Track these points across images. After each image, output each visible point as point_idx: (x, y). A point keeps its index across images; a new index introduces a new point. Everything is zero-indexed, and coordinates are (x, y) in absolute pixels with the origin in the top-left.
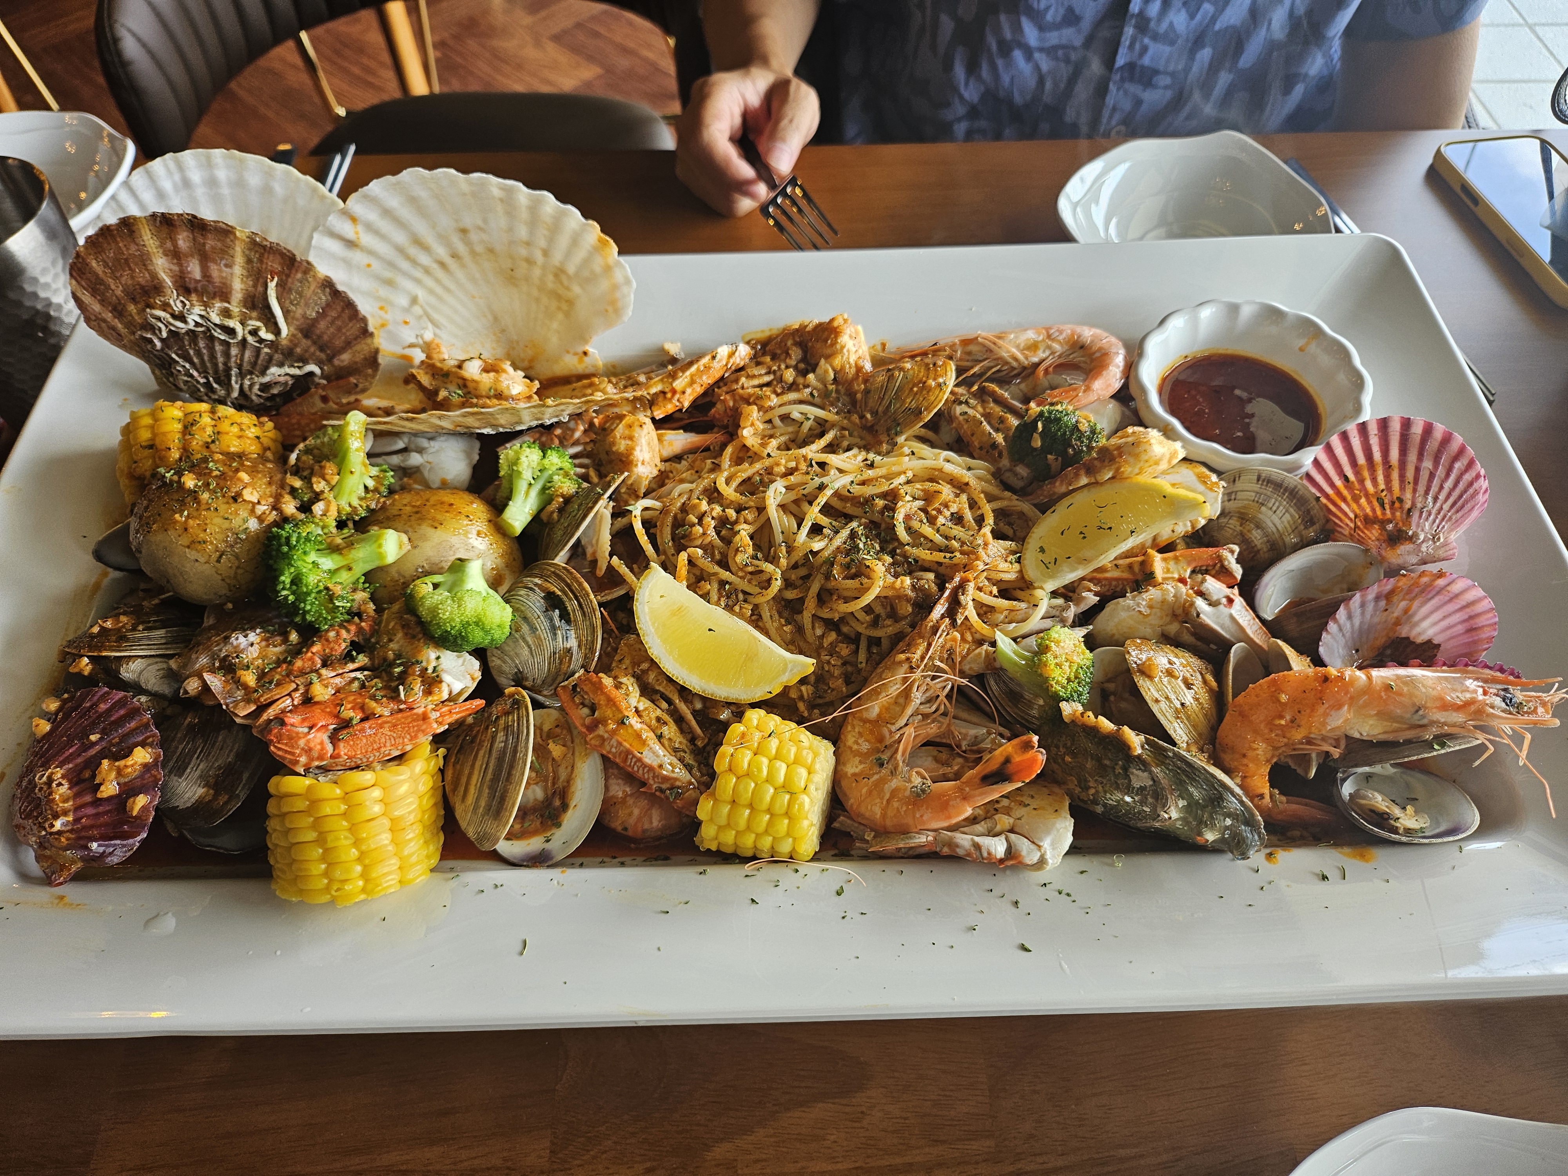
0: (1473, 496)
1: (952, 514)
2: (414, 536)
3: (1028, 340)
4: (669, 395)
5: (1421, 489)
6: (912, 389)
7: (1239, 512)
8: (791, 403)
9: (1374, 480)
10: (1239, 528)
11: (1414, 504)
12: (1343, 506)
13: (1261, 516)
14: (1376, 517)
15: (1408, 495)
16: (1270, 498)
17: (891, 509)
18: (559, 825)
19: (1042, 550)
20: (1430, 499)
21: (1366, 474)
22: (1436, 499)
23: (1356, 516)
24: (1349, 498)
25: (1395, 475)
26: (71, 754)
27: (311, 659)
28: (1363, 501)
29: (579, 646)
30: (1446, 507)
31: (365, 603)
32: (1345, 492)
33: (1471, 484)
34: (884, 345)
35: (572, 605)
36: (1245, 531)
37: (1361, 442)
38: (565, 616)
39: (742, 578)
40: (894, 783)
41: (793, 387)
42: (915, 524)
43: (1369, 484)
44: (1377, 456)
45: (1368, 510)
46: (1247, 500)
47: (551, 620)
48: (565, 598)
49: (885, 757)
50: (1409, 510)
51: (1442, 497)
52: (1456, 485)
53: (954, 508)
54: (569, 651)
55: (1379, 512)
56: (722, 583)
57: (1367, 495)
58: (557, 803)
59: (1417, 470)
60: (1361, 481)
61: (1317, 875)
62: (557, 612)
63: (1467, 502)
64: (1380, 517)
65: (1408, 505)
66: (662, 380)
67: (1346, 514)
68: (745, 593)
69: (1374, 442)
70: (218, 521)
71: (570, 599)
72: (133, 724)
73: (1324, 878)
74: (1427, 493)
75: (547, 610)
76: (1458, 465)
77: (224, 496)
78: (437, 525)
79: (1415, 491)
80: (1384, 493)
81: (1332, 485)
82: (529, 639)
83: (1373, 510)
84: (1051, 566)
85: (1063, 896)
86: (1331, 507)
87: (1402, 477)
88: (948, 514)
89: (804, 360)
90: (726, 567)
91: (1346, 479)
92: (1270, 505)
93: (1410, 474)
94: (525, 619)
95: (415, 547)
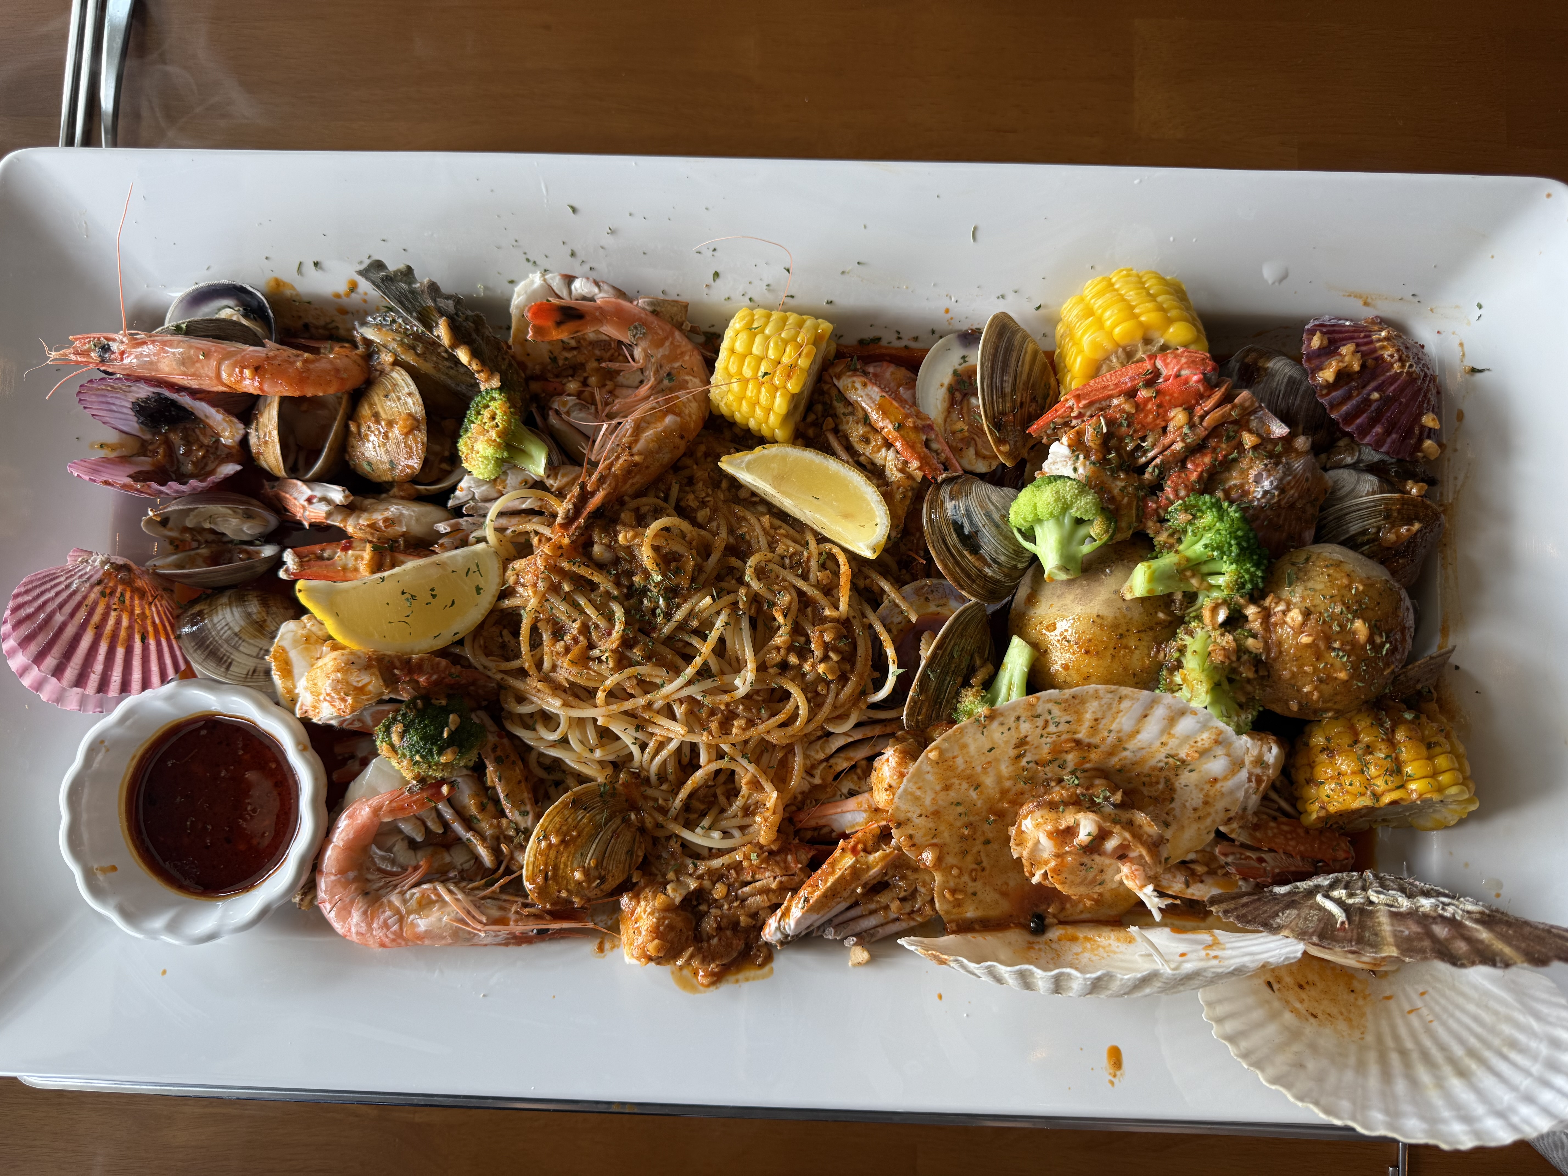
0: (31, 582)
1: (563, 640)
2: (1120, 603)
3: (427, 916)
4: (860, 846)
5: (78, 598)
6: (579, 835)
7: (263, 635)
8: (721, 853)
9: (118, 622)
10: (269, 619)
11: (92, 587)
12: (157, 621)
13: (242, 623)
14: (132, 591)
15: (93, 596)
16: (227, 641)
17: (627, 643)
18: (955, 372)
19: (478, 590)
20: (74, 586)
21: (123, 633)
22: (68, 586)
23: (150, 604)
24: (149, 622)
25: (96, 618)
26: (1391, 384)
27: (1197, 466)
28: (137, 611)
29: (943, 503)
30: (62, 579)
31: (1157, 533)
32: (150, 629)
33: (27, 592)
34: (601, 949)
35: (953, 539)
36: (264, 614)
37: (112, 671)
38: (958, 528)
39: (784, 580)
40: (660, 353)
41: (717, 876)
42: (603, 624)
43: (125, 622)
44: (103, 649)
45: (137, 602)
46: (249, 644)
47: (971, 523)
48: (959, 546)
49: (666, 382)
50: (99, 582)
51: (62, 586)
52: (43, 593)
53: (560, 646)
54: (952, 498)
55: (128, 595)
56: (805, 577)
57: (132, 613)
58: (958, 396)
59: (72, 615)
60: (130, 627)
61: (321, 268)
62: (966, 531)
63: (39, 579)
64: (128, 589)
65: (97, 589)
66: (869, 868)
67: (158, 613)
68: (783, 566)
69: (98, 666)
70: (1319, 587)
71: (954, 546)
72: (1344, 408)
73: (316, 264)
74: (74, 593)
75: (976, 533)
76: (30, 610)
77: (1320, 613)
78: (1099, 621)
79: (85, 598)
80: (114, 607)
81: (159, 644)
82: (992, 507)
83: (132, 598)
84: (473, 568)
85: (532, 259)
86: (169, 628)
87: (90, 614)
88: (567, 638)
89: (700, 917)
90: (801, 593)
91: (144, 639)
92: (229, 632)
93: (81, 615)
94: (997, 526)
95: (1117, 592)
